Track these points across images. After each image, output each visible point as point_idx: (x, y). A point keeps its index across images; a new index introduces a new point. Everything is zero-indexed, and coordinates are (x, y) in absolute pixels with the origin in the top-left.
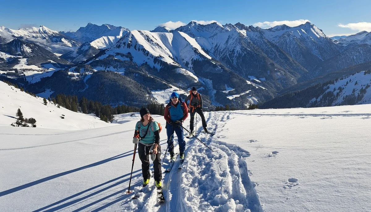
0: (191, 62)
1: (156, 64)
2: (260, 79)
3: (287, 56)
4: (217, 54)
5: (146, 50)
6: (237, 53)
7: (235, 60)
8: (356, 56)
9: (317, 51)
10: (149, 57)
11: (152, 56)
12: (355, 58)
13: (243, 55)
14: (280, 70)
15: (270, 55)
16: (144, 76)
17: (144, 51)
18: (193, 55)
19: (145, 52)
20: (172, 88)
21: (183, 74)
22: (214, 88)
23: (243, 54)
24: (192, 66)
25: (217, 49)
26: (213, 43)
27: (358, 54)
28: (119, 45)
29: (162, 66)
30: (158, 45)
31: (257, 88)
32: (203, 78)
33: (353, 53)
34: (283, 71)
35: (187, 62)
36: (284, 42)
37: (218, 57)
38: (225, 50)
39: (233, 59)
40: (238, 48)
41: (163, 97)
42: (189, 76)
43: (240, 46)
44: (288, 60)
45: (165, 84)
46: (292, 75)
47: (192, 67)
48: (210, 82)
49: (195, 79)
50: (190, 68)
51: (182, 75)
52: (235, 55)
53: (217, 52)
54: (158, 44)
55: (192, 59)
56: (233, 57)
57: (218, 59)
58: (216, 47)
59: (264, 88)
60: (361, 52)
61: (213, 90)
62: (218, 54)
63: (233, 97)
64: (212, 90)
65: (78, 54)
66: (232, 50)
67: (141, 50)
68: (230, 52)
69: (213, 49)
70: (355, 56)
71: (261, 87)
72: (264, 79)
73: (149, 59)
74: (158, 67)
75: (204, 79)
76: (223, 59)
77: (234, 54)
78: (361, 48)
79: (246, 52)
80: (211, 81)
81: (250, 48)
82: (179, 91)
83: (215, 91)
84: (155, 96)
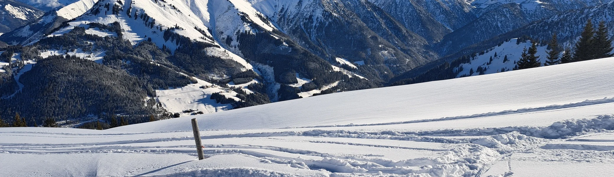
0: (236, 36)
1: (169, 41)
2: (355, 63)
3: (398, 24)
4: (284, 23)
5: (148, 17)
6: (317, 21)
7: (314, 32)
8: (501, 22)
9: (443, 17)
10: (154, 29)
11: (160, 28)
12: (499, 25)
13: (327, 25)
14: (386, 48)
15: (370, 24)
16: (142, 63)
17: (146, 18)
18: (239, 24)
19: (147, 21)
20: (196, 82)
21: (220, 57)
22: (277, 80)
23: (327, 23)
24: (237, 43)
25: (284, 15)
26: (276, 6)
27: (503, 18)
28: (97, 9)
29: (179, 45)
30: (175, 8)
31: (350, 77)
32: (258, 64)
33: (496, 17)
34: (392, 48)
35: (228, 36)
36: (392, 3)
37: (285, 29)
38: (297, 17)
39: (310, 31)
40: (319, 13)
41: (179, 100)
42: (232, 60)
43: (322, 10)
44: (400, 30)
45: (184, 77)
46: (406, 55)
47: (238, 46)
48: (269, 70)
49: (242, 65)
50: (233, 48)
51: (219, 59)
52: (314, 24)
53: (284, 20)
54: (174, 6)
55: (237, 31)
56: (311, 28)
57: (286, 32)
58: (281, 11)
59: (362, 77)
60: (508, 16)
61: (275, 84)
62: (286, 23)
63: (309, 94)
64: (273, 84)
65: (32, 32)
66: (308, 17)
67: (139, 18)
68: (306, 19)
69: (278, 16)
70: (499, 22)
71: (357, 75)
72: (361, 63)
73: (155, 32)
74: (172, 45)
75: (260, 66)
76: (294, 32)
77: (312, 22)
78: (507, 10)
79: (332, 19)
80: (273, 68)
81: (338, 12)
82: (211, 88)
83: (278, 86)
84: (161, 100)
